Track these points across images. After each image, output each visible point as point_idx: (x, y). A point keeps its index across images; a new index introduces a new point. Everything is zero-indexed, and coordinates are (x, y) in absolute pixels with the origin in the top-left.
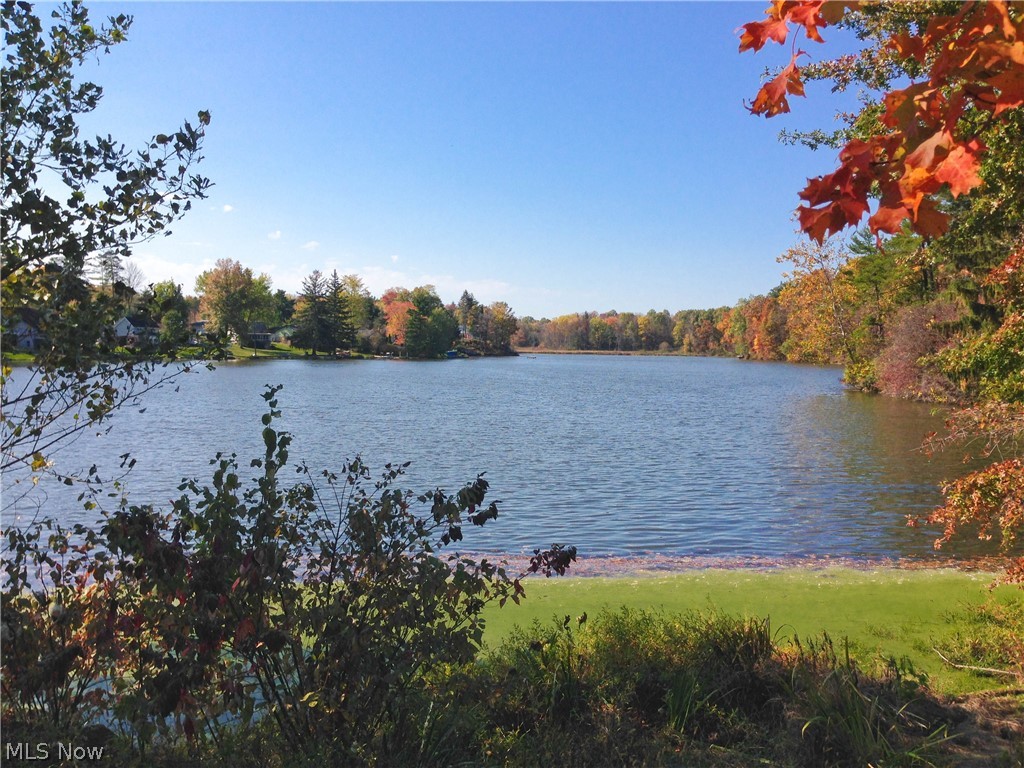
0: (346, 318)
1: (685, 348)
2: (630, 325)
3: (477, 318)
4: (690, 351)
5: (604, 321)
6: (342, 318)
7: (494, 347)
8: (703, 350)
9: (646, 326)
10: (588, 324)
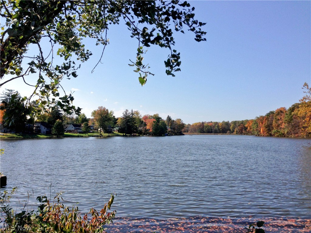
0: (135, 124)
1: (235, 132)
2: (216, 126)
3: (172, 124)
4: (237, 133)
5: (208, 124)
6: (134, 124)
7: (177, 132)
8: (241, 133)
9: (222, 126)
10: (203, 125)
